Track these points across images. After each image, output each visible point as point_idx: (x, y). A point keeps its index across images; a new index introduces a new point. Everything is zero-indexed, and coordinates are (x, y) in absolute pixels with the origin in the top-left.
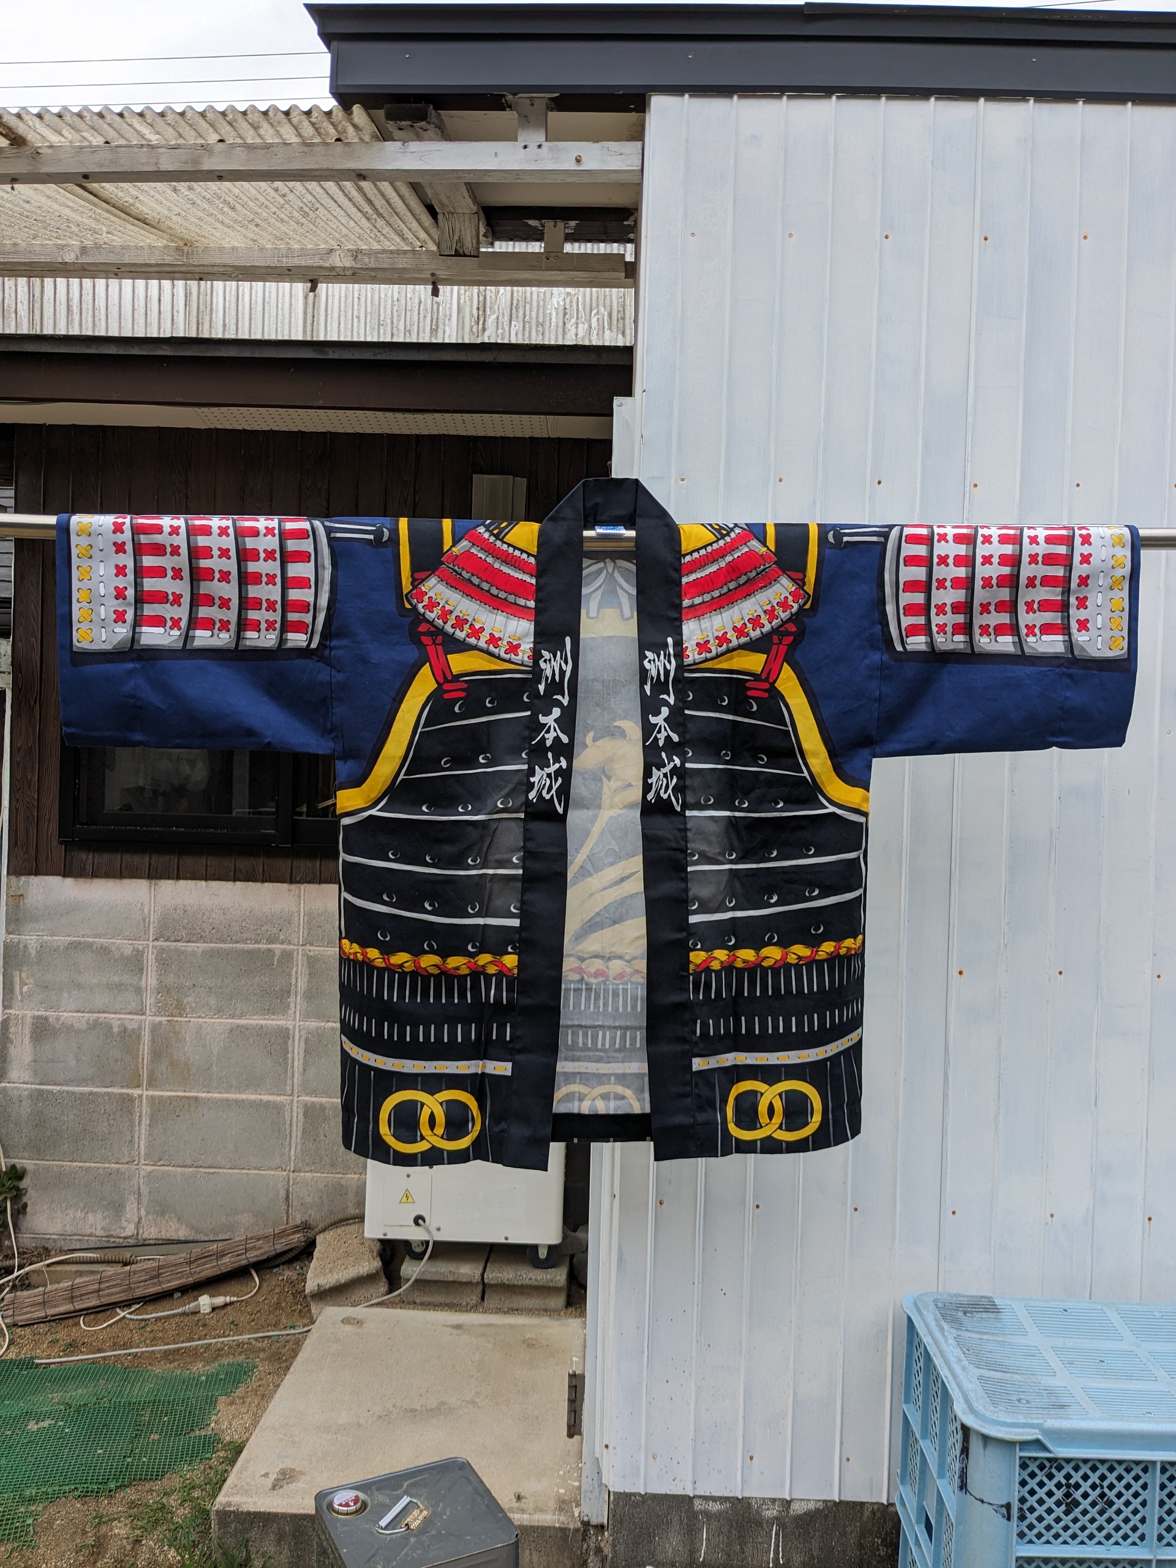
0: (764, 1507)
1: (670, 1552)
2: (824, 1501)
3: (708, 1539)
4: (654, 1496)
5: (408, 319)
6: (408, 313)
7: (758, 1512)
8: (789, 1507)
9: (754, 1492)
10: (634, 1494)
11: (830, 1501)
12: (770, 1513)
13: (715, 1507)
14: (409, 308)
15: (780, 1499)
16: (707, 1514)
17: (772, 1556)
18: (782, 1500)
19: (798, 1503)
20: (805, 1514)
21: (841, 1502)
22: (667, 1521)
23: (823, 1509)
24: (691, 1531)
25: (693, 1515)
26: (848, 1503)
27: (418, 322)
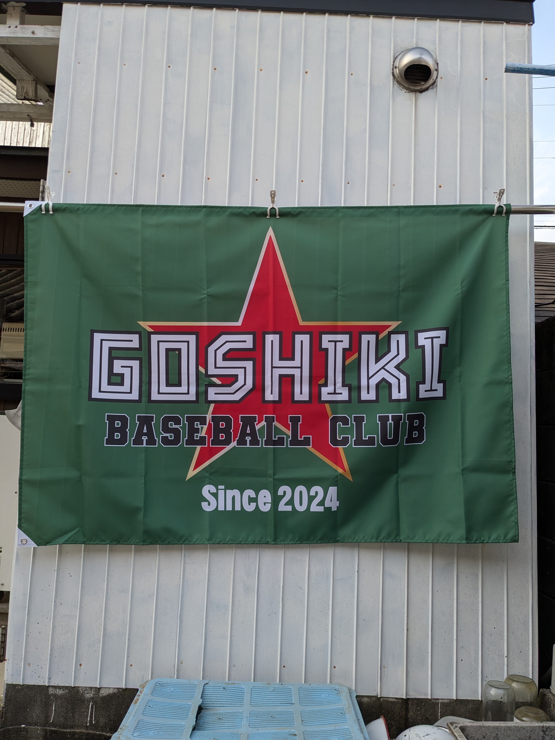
0: (86, 692)
1: (35, 717)
2: (118, 688)
3: (55, 710)
4: (28, 686)
5: (19, 137)
6: (19, 134)
7: (82, 695)
8: (99, 692)
9: (82, 683)
10: (18, 685)
11: (121, 688)
12: (89, 695)
13: (60, 692)
14: (19, 132)
15: (95, 687)
16: (55, 695)
17: (89, 719)
18: (96, 688)
19: (104, 690)
20: (108, 695)
21: (126, 689)
22: (34, 700)
23: (117, 693)
24: (47, 706)
25: (48, 696)
26: (131, 689)
27: (24, 138)
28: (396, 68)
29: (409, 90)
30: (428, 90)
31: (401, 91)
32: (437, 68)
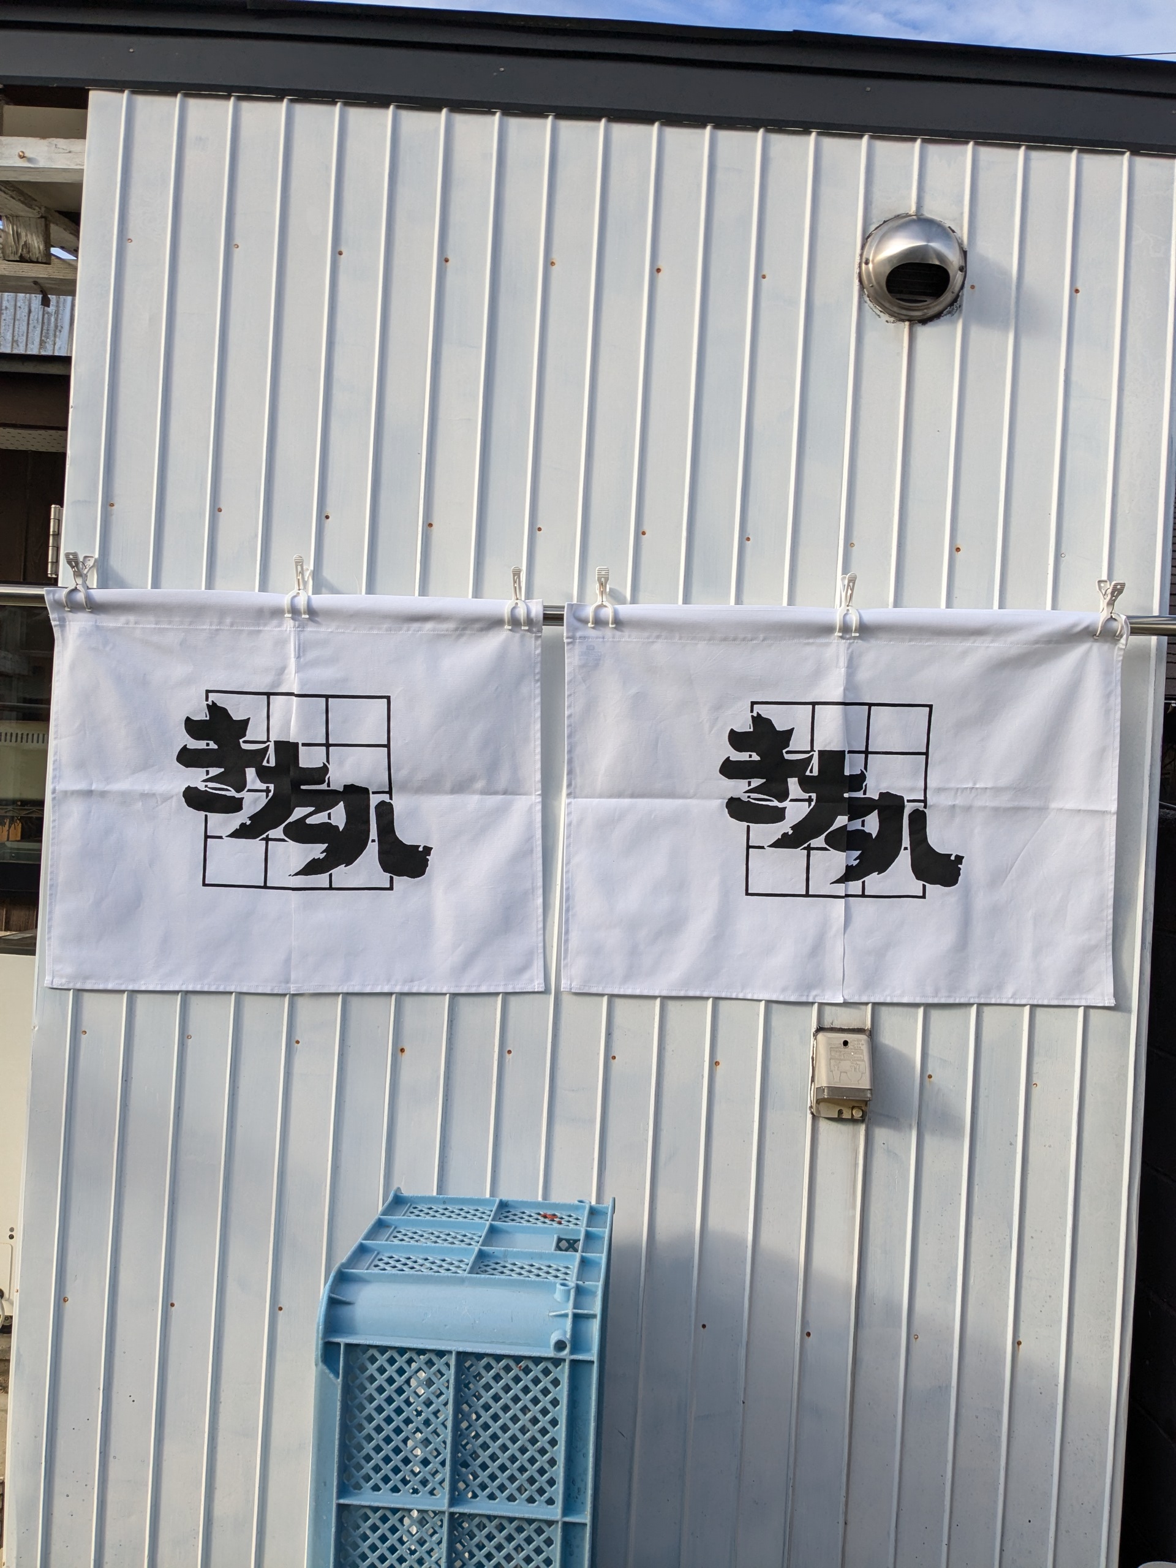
5: (16, 329)
6: (17, 322)
14: (18, 317)
27: (28, 332)
28: (867, 263)
29: (895, 317)
30: (941, 316)
31: (878, 317)
32: (964, 265)
